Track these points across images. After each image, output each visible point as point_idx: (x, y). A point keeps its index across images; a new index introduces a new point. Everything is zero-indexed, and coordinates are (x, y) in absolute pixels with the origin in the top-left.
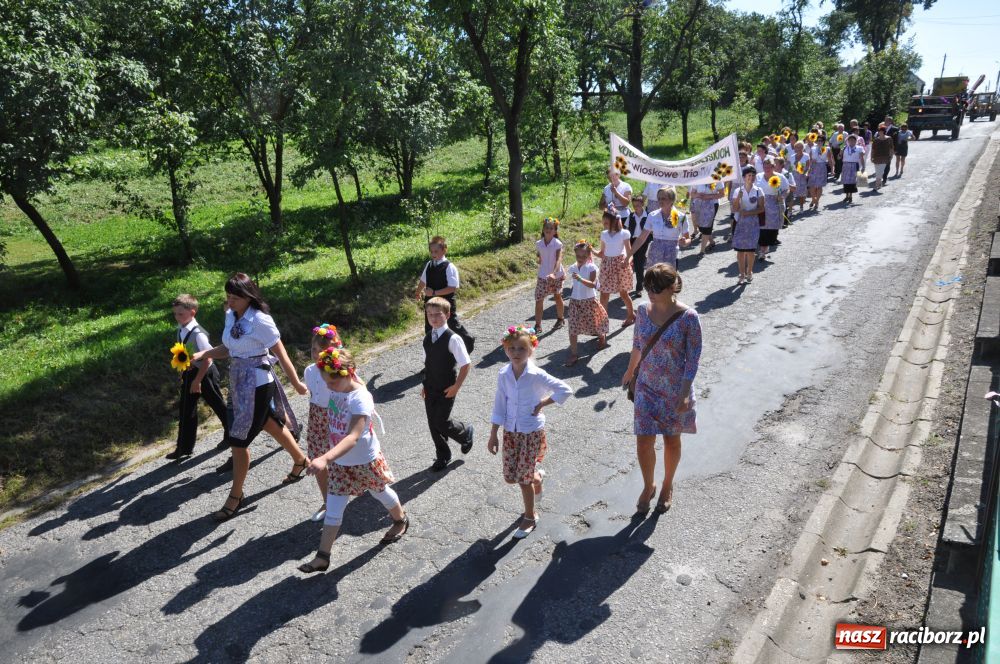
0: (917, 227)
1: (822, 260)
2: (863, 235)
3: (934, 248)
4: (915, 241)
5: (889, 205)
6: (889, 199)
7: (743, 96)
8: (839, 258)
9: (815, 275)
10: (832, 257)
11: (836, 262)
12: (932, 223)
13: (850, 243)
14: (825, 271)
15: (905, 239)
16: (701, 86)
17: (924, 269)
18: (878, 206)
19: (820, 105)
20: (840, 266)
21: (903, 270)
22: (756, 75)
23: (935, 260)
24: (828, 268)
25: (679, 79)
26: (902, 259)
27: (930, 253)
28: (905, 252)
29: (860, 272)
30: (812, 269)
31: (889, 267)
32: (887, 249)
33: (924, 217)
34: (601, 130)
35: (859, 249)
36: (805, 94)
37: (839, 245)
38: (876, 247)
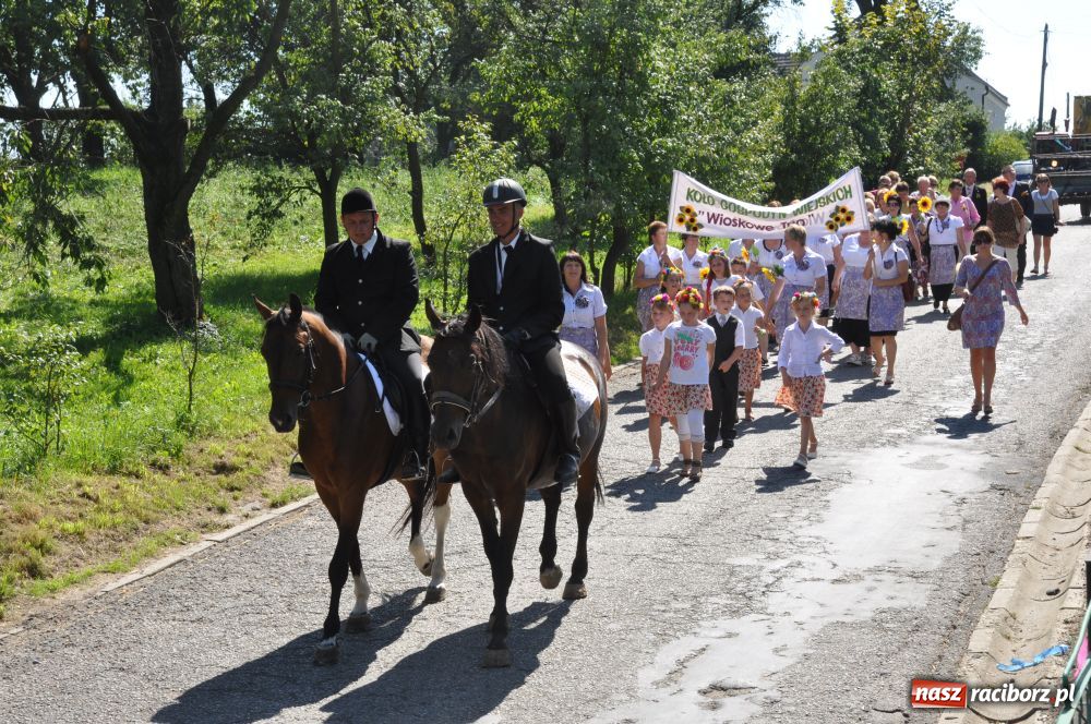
0: (963, 501)
1: (695, 609)
2: (815, 530)
3: (1003, 561)
4: (953, 542)
5: (894, 442)
6: (895, 423)
7: (481, 130)
8: (743, 601)
9: (669, 655)
10: (723, 600)
11: (735, 613)
12: (1002, 489)
13: (777, 556)
14: (698, 643)
15: (926, 537)
16: (372, 99)
17: (972, 621)
18: (862, 444)
19: (705, 159)
20: (744, 625)
21: (917, 629)
22: (527, 74)
23: (1001, 598)
24: (708, 632)
25: (305, 77)
26: (914, 597)
27: (990, 576)
28: (925, 575)
29: (797, 641)
30: (663, 637)
31: (878, 624)
32: (878, 570)
33: (982, 473)
34: (67, 227)
35: (800, 573)
36: (664, 130)
37: (745, 561)
38: (848, 564)
